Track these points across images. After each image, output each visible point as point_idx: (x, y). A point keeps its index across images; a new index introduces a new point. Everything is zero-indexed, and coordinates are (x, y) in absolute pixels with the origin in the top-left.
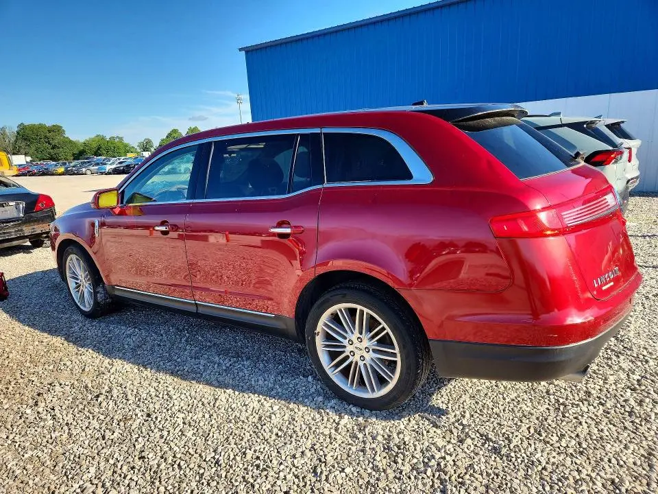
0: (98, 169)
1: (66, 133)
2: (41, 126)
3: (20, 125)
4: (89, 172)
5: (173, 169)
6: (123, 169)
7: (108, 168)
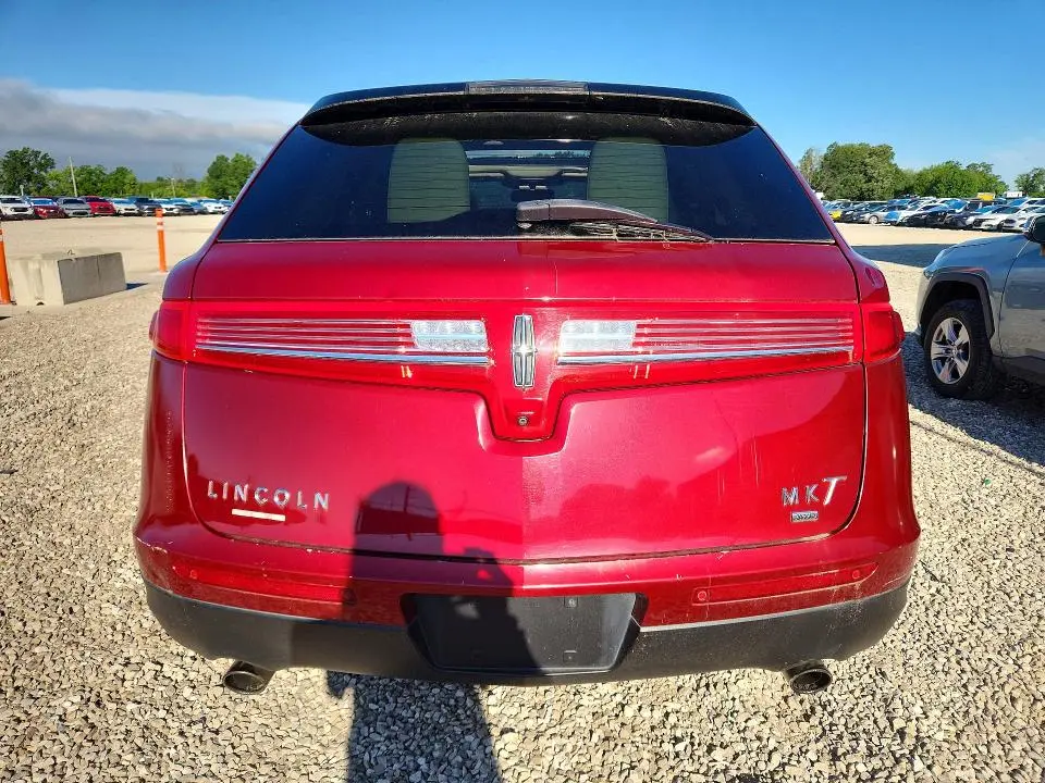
0: (887, 217)
1: (895, 157)
2: (864, 147)
3: (831, 146)
4: (874, 220)
5: (1007, 221)
6: (926, 219)
7: (904, 215)
